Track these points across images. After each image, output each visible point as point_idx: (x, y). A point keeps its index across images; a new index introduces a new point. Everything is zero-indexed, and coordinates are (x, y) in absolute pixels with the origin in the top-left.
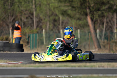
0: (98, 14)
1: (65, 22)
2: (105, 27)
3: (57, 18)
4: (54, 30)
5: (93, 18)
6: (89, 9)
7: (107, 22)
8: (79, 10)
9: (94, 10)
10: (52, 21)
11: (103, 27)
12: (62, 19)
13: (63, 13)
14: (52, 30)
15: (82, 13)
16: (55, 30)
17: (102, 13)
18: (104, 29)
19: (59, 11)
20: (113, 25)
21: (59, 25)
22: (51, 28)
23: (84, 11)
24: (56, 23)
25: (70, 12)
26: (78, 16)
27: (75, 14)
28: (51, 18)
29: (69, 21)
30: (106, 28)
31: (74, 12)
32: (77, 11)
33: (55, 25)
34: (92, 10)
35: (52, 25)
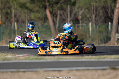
0: (57, 6)
1: (18, 15)
2: (58, 19)
3: (9, 11)
4: (6, 23)
5: (52, 11)
6: (48, 1)
7: (61, 15)
8: (38, 3)
9: (53, 2)
10: (5, 14)
11: (57, 20)
12: (14, 12)
13: (22, 5)
14: (4, 23)
15: (41, 6)
16: (8, 23)
17: (61, 6)
18: (58, 22)
19: (17, 4)
20: (67, 18)
21: (12, 18)
22: (4, 21)
23: (43, 4)
24: (8, 16)
25: (28, 5)
26: (37, 8)
27: (34, 7)
28: (4, 11)
29: (22, 14)
30: (59, 21)
31: (33, 5)
32: (36, 3)
33: (7, 18)
34: (51, 2)
35: (4, 18)
